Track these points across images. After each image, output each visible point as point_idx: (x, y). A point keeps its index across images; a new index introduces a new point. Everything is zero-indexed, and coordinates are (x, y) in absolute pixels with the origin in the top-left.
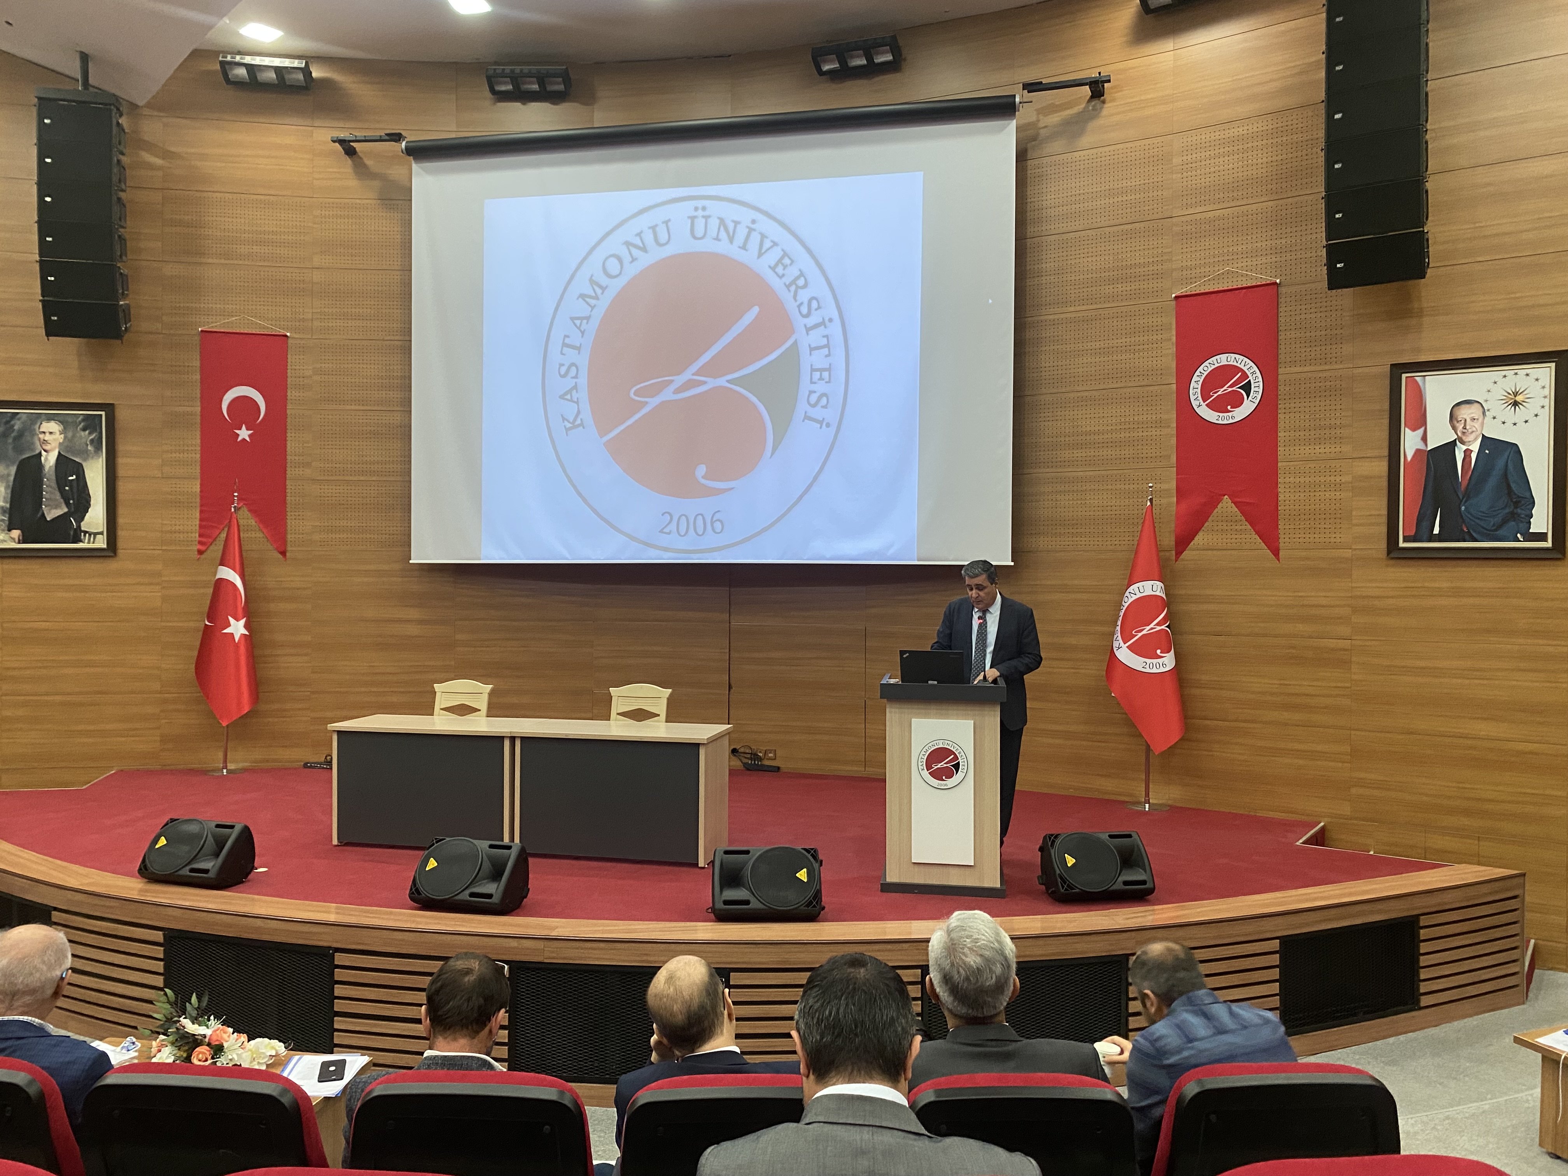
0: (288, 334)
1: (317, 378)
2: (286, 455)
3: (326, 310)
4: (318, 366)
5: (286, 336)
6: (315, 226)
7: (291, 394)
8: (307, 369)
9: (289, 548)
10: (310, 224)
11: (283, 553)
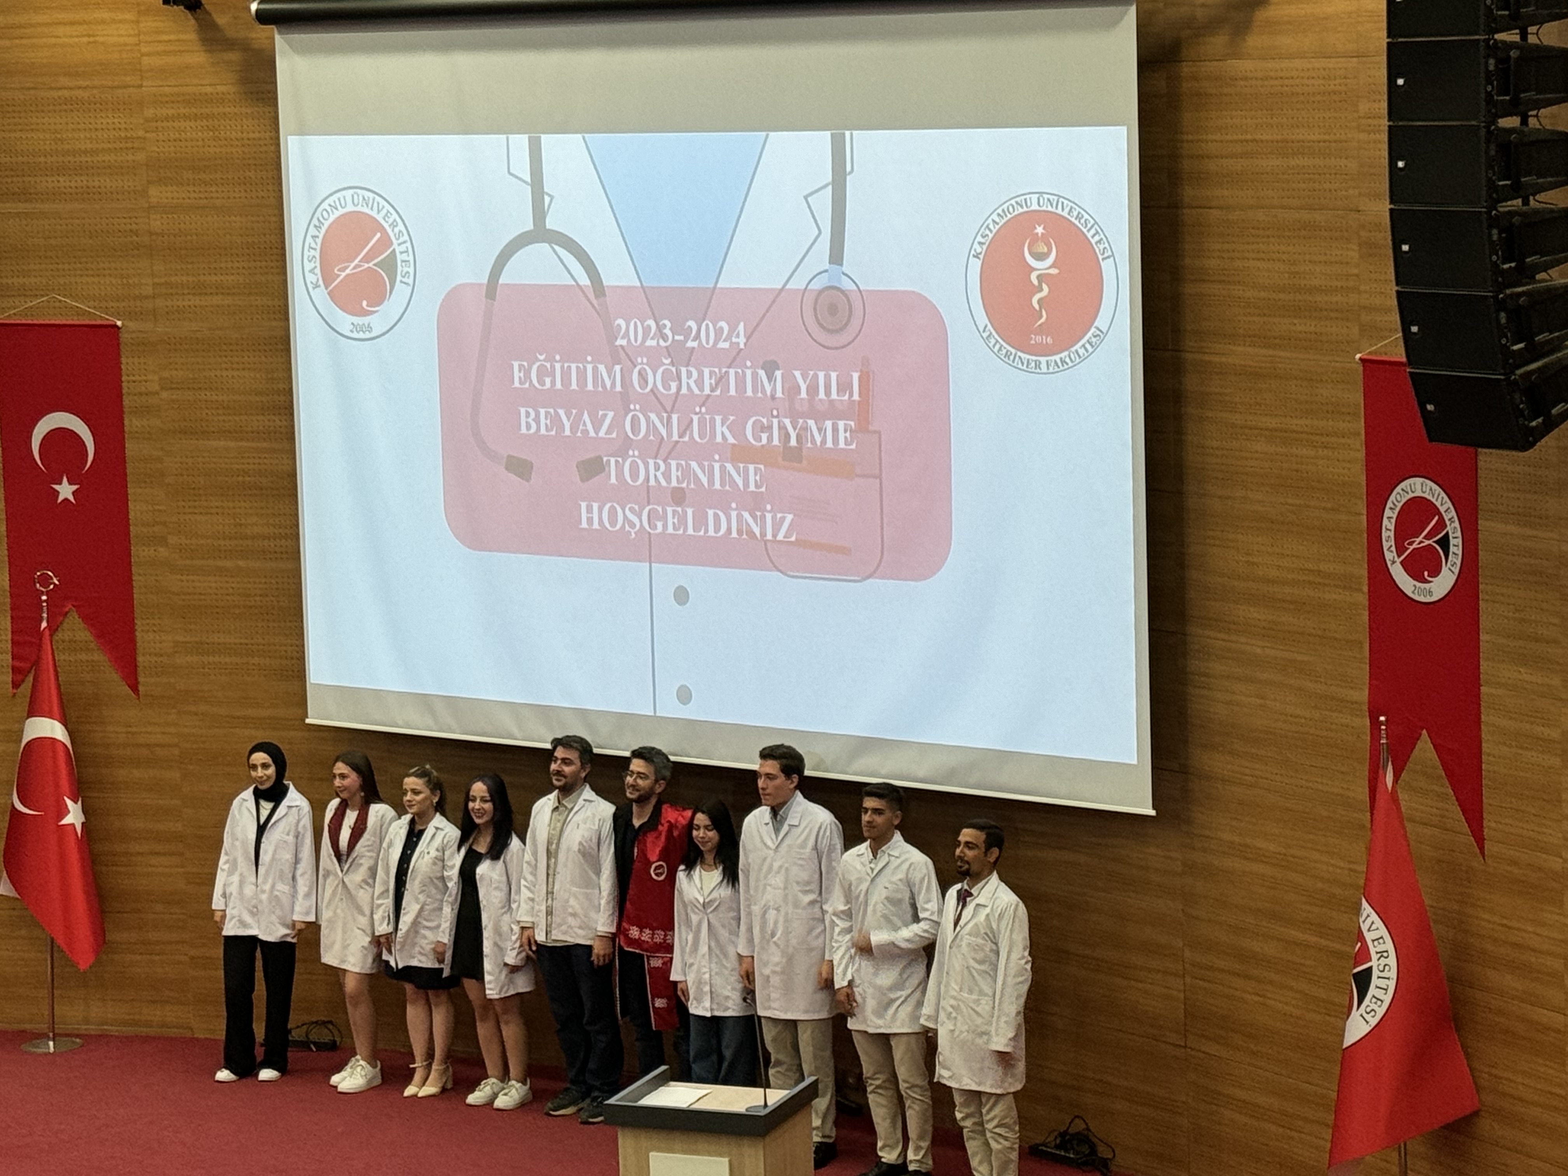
0: (119, 323)
1: (165, 395)
2: (127, 525)
3: (173, 279)
4: (166, 374)
5: (116, 326)
6: (148, 135)
7: (131, 423)
8: (152, 381)
9: (141, 679)
10: (141, 133)
11: (134, 687)
